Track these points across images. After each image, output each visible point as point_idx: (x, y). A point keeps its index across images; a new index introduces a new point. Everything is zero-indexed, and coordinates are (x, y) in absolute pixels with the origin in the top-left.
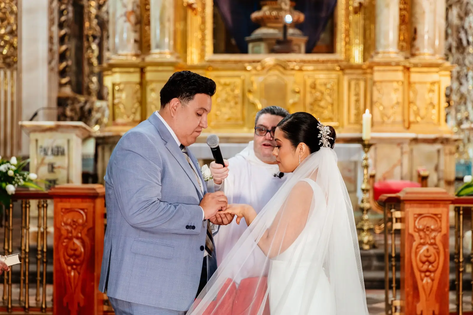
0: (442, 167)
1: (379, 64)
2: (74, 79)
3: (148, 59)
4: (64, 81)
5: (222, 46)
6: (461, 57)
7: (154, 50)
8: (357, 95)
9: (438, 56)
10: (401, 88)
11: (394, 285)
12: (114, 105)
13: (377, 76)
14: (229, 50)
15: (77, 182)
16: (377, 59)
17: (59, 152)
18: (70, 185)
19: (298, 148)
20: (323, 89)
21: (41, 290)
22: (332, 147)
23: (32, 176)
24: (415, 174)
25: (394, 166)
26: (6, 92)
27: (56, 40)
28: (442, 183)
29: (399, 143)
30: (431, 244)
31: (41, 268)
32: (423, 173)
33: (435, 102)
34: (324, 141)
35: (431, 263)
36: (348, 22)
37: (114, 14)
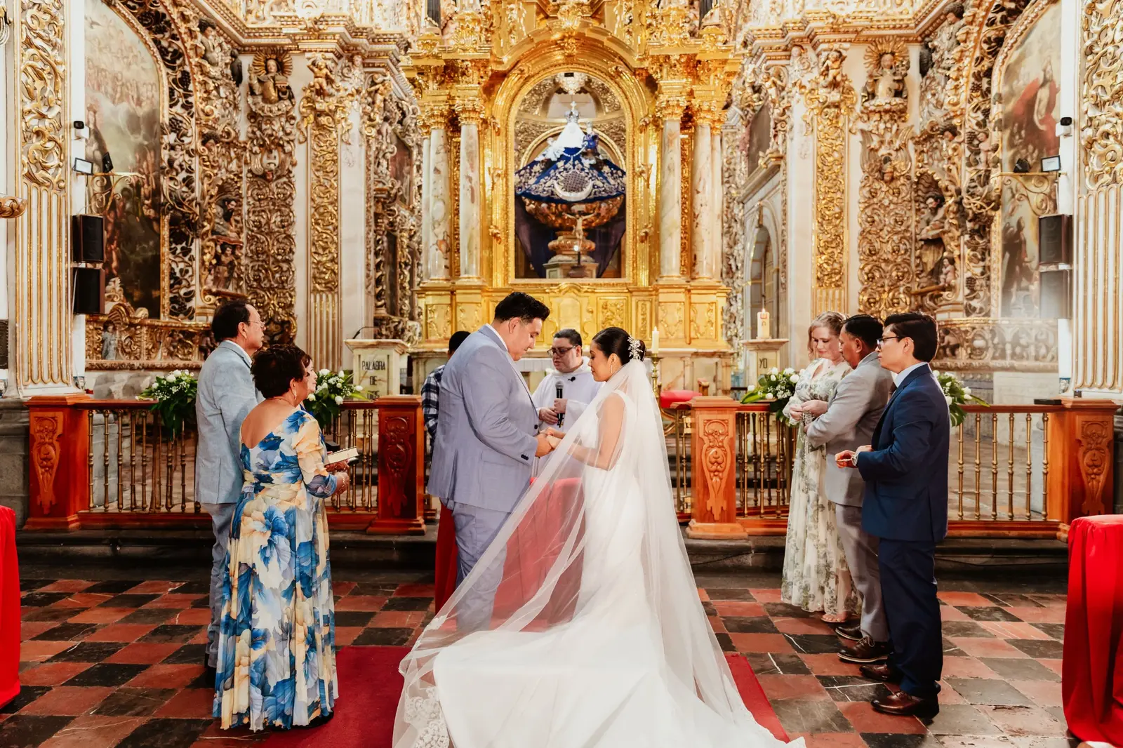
0: (719, 378)
1: (664, 287)
2: (388, 302)
3: (458, 283)
4: (380, 303)
5: (522, 273)
6: (731, 281)
7: (463, 275)
8: (644, 314)
9: (715, 280)
10: (683, 308)
11: (685, 484)
12: (427, 323)
13: (662, 297)
14: (528, 274)
15: (396, 393)
16: (661, 282)
17: (379, 366)
18: (390, 396)
19: (610, 359)
20: (613, 309)
21: (367, 490)
22: (642, 360)
23: (359, 388)
24: (696, 385)
25: (678, 377)
26: (327, 313)
27: (372, 267)
28: (720, 391)
29: (682, 357)
30: (719, 447)
31: (367, 471)
32: (704, 384)
33: (714, 321)
34: (635, 353)
35: (719, 464)
36: (635, 249)
37: (427, 244)
